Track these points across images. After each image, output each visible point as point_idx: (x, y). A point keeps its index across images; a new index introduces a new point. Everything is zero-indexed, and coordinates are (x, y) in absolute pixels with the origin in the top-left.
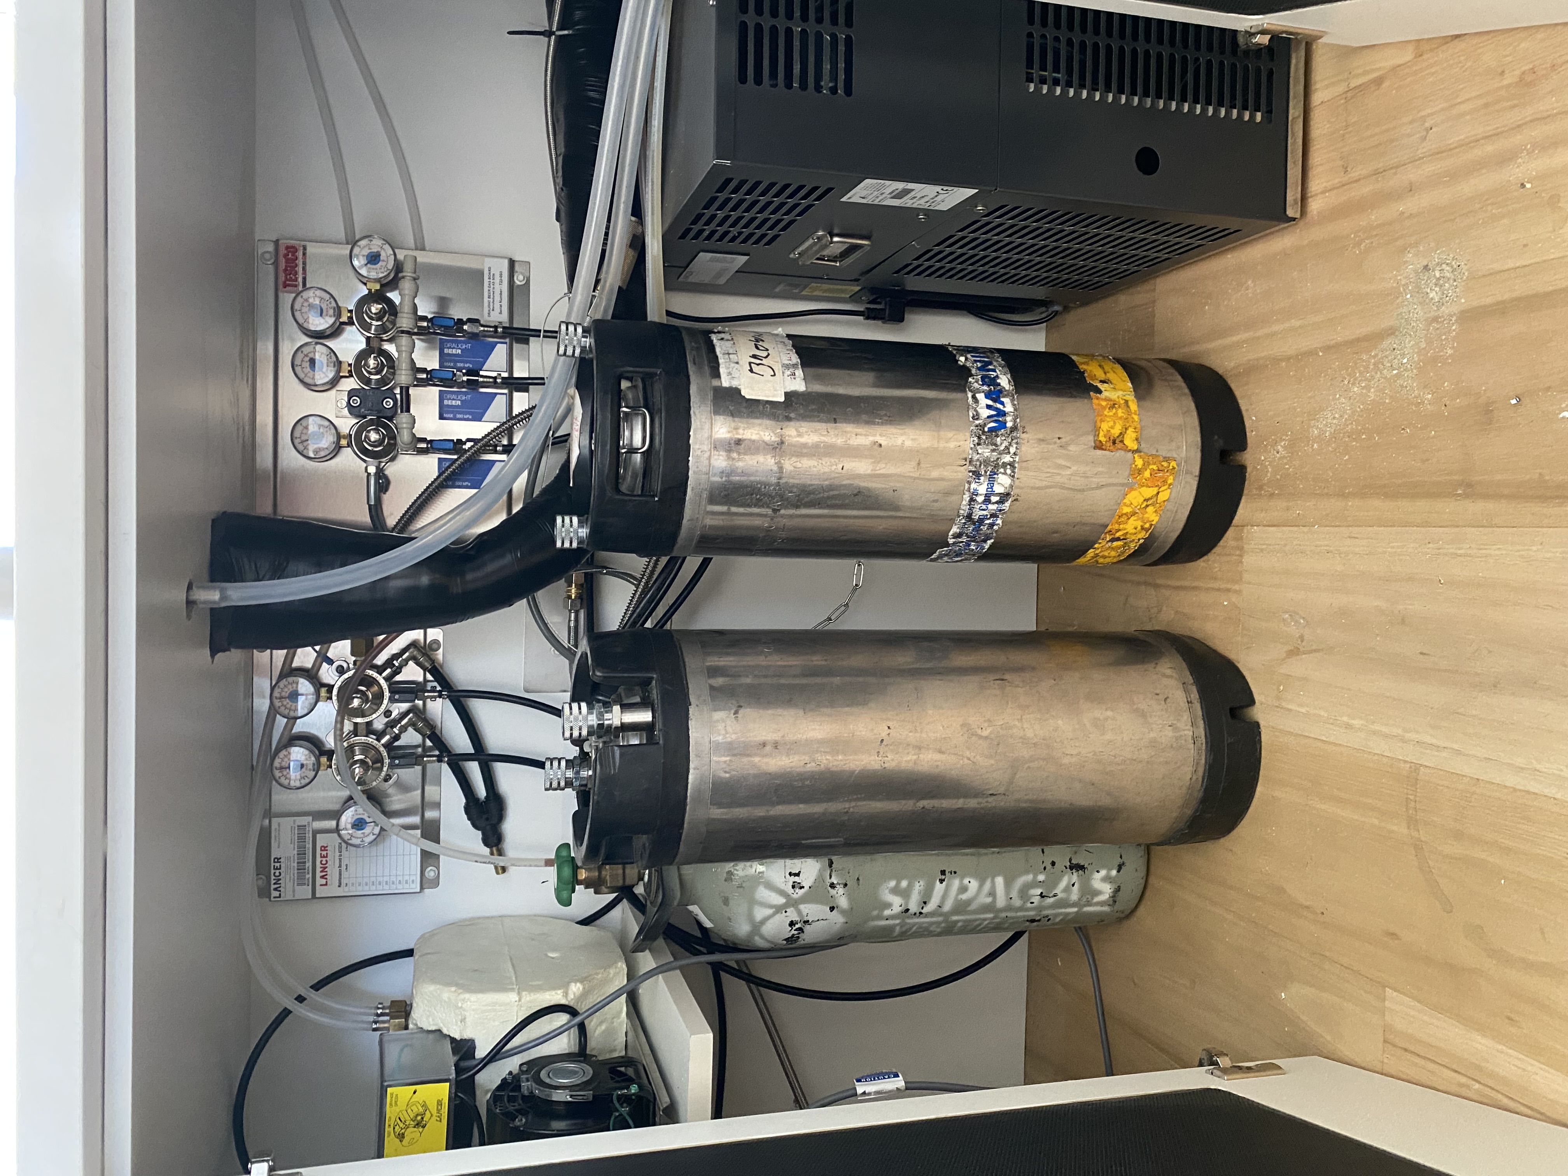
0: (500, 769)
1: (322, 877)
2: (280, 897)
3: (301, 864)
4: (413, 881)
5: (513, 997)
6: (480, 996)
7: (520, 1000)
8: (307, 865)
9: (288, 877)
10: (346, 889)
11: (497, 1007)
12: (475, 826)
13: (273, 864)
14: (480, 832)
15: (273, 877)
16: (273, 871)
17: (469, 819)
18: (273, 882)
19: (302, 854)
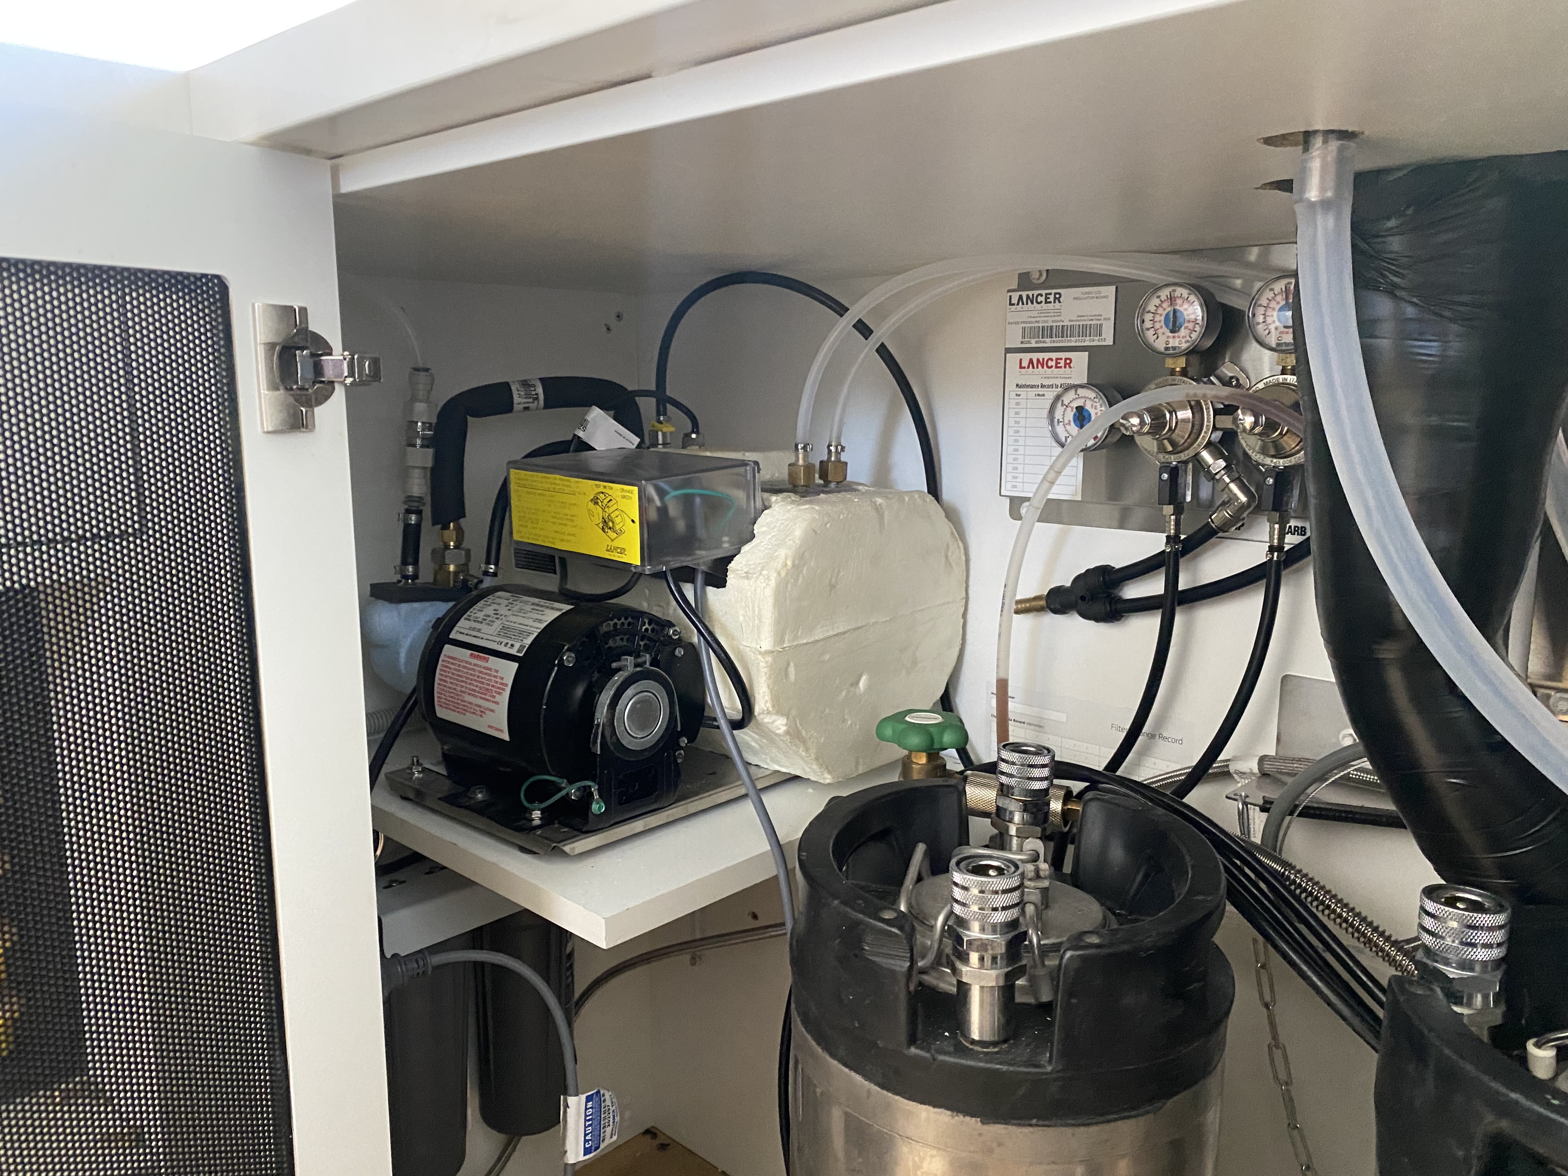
0: (1152, 623)
1: (1031, 361)
2: (1011, 304)
3: (1047, 332)
4: (1015, 486)
5: (766, 643)
6: (770, 601)
7: (760, 653)
8: (1048, 340)
9: (1035, 314)
10: (1013, 395)
11: (757, 621)
12: (1078, 579)
13: (1053, 291)
14: (1068, 584)
15: (1036, 293)
16: (1044, 292)
17: (1088, 571)
18: (1030, 293)
19: (1063, 331)
